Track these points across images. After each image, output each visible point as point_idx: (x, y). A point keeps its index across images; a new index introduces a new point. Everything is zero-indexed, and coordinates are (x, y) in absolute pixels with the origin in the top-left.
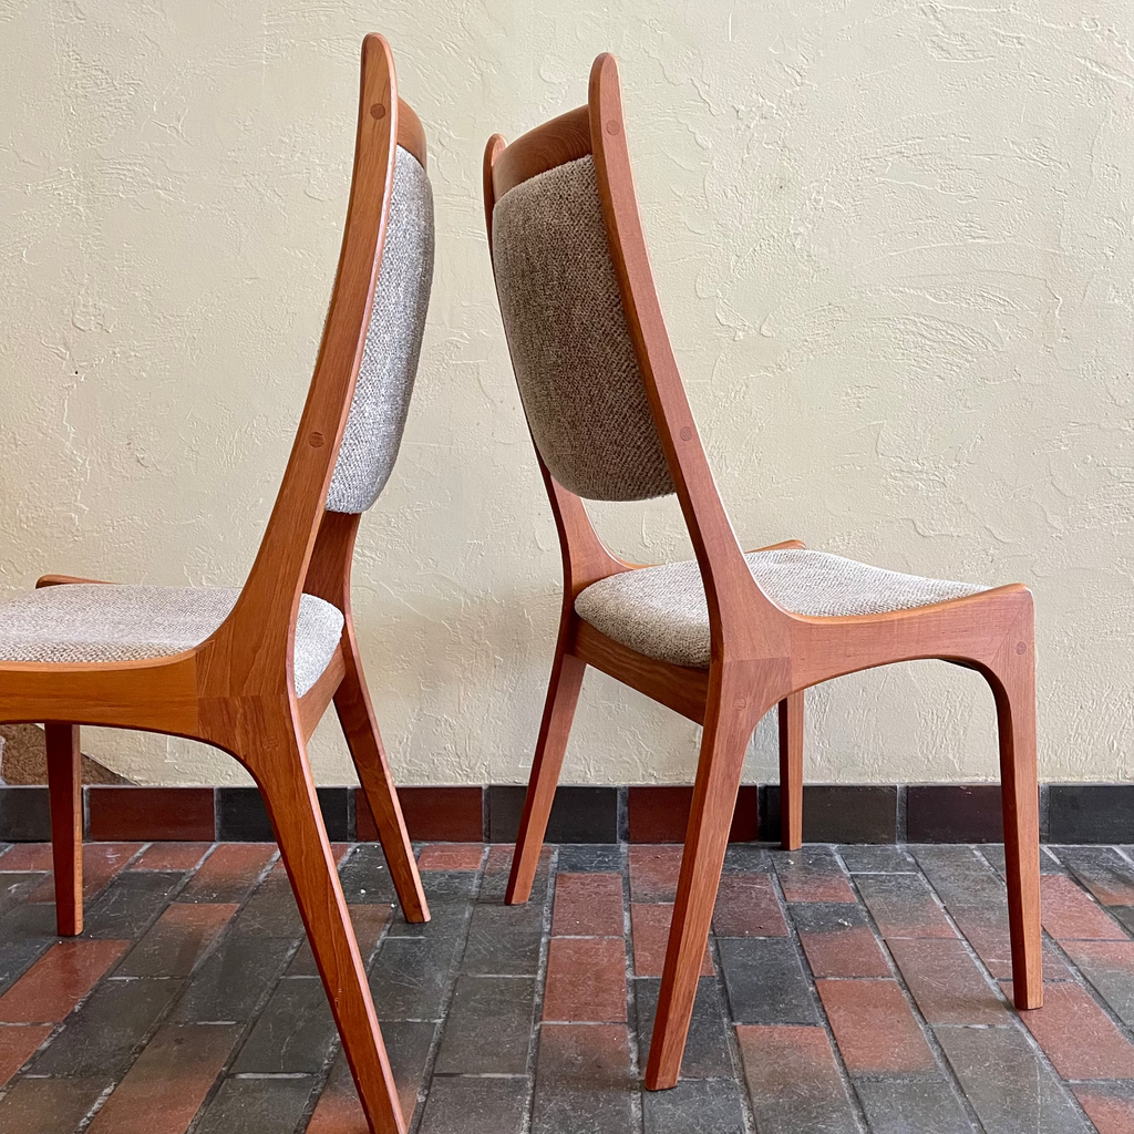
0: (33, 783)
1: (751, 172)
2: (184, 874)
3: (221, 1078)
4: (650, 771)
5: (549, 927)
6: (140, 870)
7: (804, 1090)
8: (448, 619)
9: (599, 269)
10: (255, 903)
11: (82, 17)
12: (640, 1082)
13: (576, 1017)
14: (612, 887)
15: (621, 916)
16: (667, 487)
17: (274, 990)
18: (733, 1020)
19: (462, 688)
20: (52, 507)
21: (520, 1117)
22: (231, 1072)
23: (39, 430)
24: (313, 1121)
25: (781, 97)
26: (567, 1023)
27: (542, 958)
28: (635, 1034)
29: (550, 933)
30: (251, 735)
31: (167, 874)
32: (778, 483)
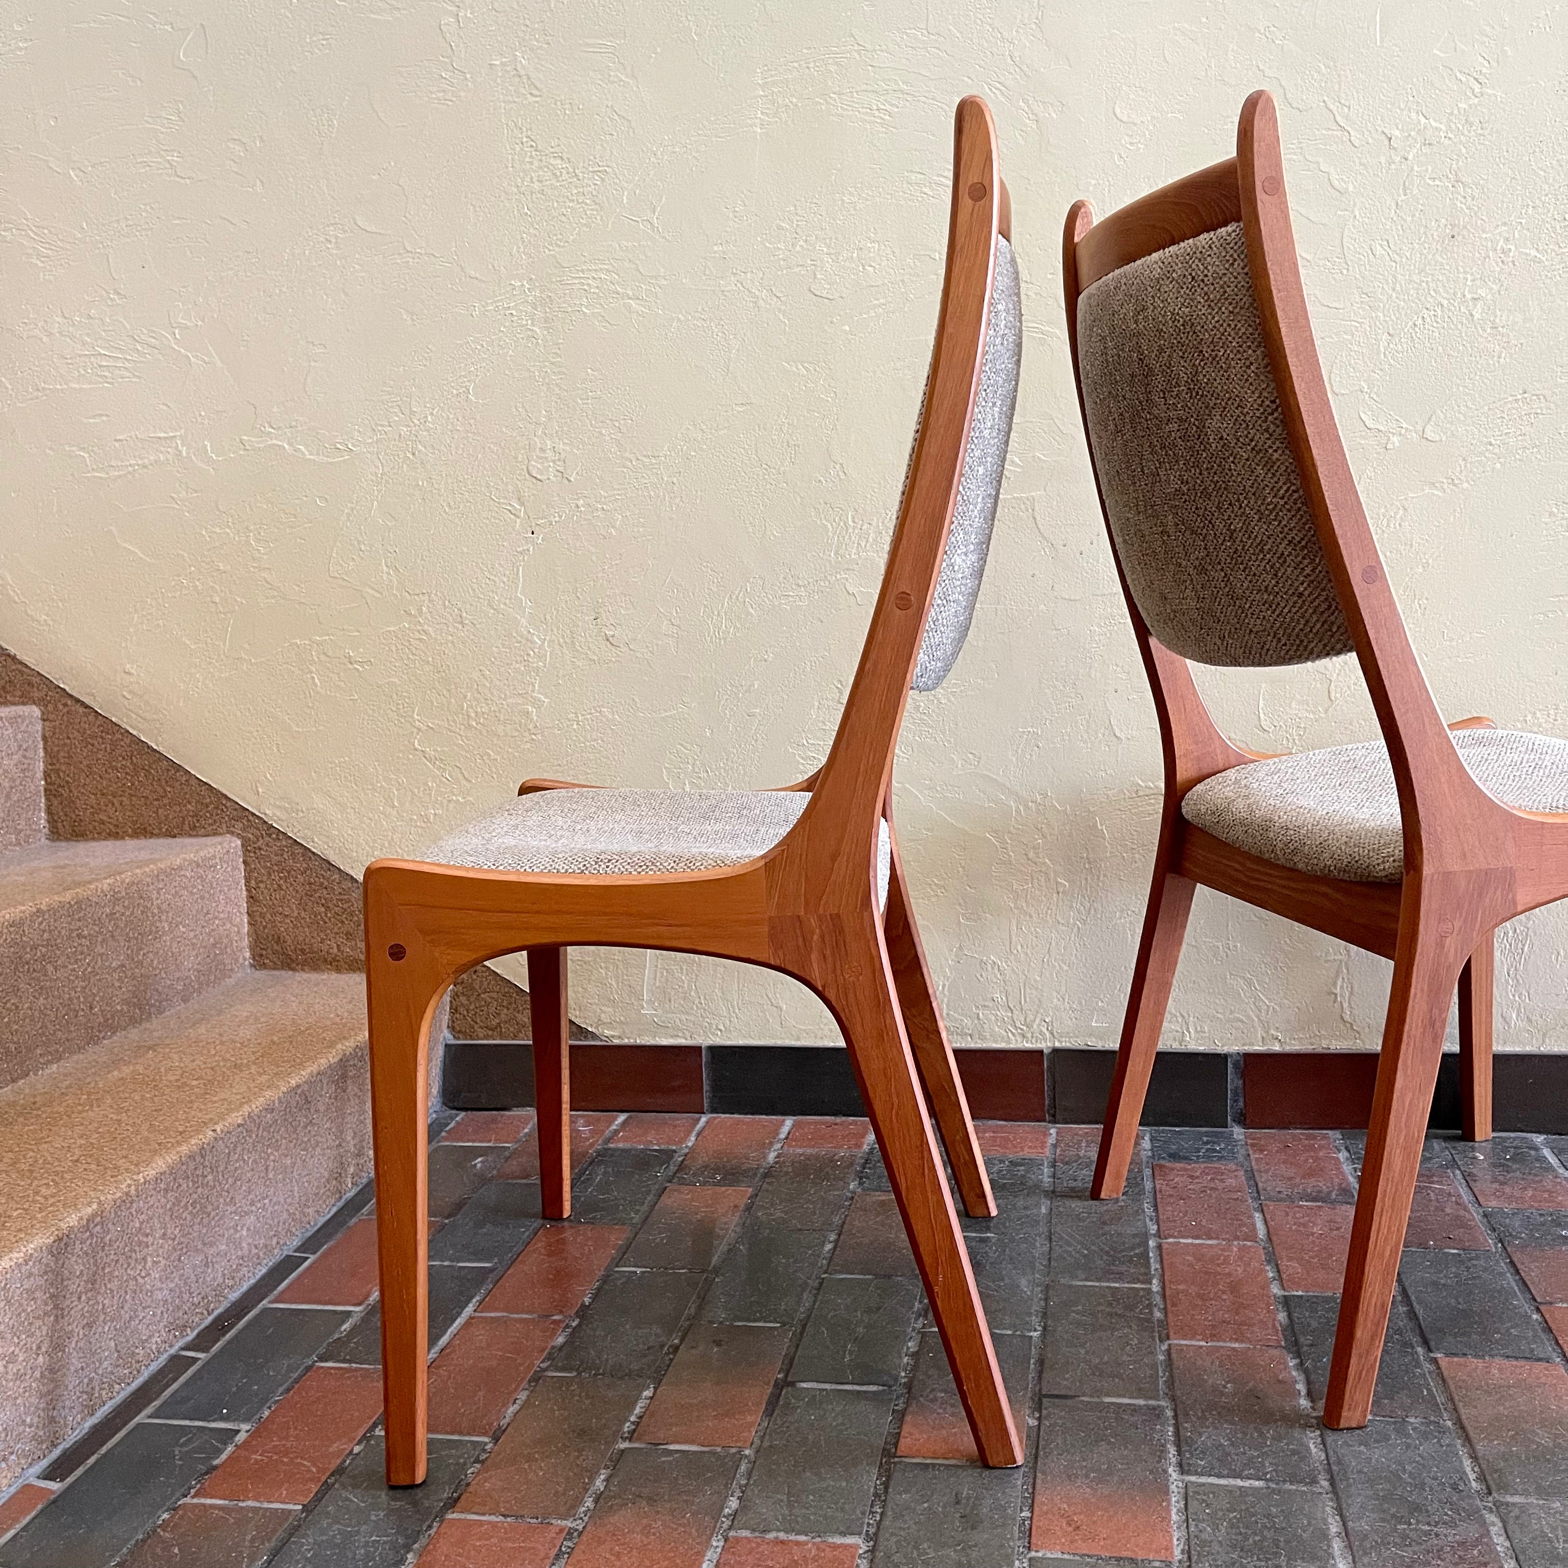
0: (486, 1037)
1: (1409, 219)
2: (675, 1151)
3: (779, 1386)
4: (1272, 1032)
5: (1155, 1227)
6: (621, 1145)
7: (1544, 1438)
8: (995, 832)
9: (1248, 367)
10: (770, 1188)
11: (538, 93)
12: (1316, 1418)
13: (1213, 1337)
14: (1231, 1182)
15: (1251, 1217)
16: (1339, 646)
17: (818, 1289)
18: (1430, 1350)
19: (1014, 922)
20: (505, 699)
21: (1163, 1450)
22: (789, 1379)
23: (489, 605)
24: (902, 1440)
25: (1452, 113)
26: (1203, 1343)
27: (1154, 1265)
28: (1297, 1361)
29: (1158, 1235)
30: (830, 960)
31: (655, 1150)
32: (1451, 640)
